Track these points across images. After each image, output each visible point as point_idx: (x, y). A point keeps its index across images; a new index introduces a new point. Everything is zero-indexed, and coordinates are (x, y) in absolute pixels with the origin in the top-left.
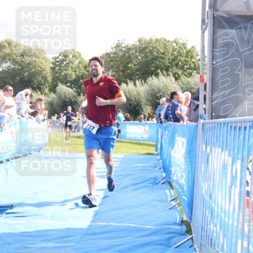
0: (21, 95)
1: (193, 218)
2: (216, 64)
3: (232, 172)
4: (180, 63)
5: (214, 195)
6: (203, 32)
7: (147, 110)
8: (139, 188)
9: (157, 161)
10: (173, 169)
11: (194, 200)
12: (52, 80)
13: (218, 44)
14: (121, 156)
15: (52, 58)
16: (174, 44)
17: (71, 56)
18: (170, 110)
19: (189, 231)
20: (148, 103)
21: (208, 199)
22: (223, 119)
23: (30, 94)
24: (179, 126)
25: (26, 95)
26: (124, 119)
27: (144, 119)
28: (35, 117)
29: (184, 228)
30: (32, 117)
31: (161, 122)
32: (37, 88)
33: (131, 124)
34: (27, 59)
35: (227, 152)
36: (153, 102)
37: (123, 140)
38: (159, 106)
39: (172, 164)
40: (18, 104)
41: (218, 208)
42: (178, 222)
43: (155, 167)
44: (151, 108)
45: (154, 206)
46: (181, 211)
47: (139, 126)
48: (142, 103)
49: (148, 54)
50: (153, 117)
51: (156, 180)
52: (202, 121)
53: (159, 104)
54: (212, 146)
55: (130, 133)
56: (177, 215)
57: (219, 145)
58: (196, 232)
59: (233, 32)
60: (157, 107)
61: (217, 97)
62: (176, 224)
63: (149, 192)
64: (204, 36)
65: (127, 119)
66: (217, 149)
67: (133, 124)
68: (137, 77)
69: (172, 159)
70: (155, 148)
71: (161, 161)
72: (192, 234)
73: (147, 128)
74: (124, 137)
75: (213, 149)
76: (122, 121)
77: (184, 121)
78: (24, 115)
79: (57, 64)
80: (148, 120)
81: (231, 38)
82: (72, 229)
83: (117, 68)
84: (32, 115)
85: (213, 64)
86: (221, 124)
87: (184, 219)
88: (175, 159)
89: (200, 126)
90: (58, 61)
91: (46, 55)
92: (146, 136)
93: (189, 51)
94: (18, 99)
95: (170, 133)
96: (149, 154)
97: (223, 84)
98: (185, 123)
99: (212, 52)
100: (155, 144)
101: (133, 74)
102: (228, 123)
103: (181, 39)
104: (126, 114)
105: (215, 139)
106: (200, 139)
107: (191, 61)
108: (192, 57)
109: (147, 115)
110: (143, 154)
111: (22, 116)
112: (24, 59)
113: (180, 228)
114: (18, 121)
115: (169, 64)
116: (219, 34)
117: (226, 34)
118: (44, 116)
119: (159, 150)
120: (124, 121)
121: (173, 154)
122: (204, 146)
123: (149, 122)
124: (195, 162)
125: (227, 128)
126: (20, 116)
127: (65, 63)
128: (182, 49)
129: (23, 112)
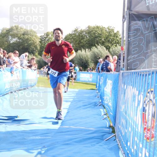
0: (23, 56)
1: (116, 125)
2: (130, 40)
3: (138, 99)
4: (110, 40)
5: (128, 112)
6: (123, 23)
7: (92, 65)
8: (87, 108)
9: (96, 93)
10: (105, 98)
11: (117, 115)
12: (40, 48)
13: (132, 29)
14: (77, 90)
15: (40, 37)
16: (107, 30)
17: (50, 35)
18: (104, 65)
19: (114, 132)
20: (92, 61)
21: (125, 114)
22: (134, 70)
23: (28, 55)
24: (109, 74)
25: (26, 56)
26: (79, 70)
27: (90, 70)
28: (30, 68)
29: (111, 130)
30: (29, 68)
31: (99, 72)
32: (32, 52)
33: (82, 73)
34: (26, 37)
35: (136, 88)
36: (95, 61)
37: (78, 82)
38: (98, 63)
39: (105, 95)
40: (21, 61)
41: (130, 119)
42: (107, 126)
43: (96, 97)
44: (94, 64)
45: (94, 118)
46: (110, 121)
47: (87, 74)
48: (89, 61)
49: (92, 35)
50: (94, 70)
51: (96, 103)
52: (122, 71)
53: (98, 62)
54: (127, 85)
55: (82, 78)
56: (107, 123)
57: (131, 84)
58: (117, 132)
59: (140, 23)
60: (97, 64)
61: (131, 58)
62: (106, 127)
63: (92, 110)
64: (124, 24)
65: (80, 70)
66: (130, 87)
67: (84, 73)
68: (86, 47)
69: (105, 92)
70: (95, 86)
71: (99, 93)
72: (115, 133)
73: (91, 75)
74: (79, 80)
75: (128, 86)
76: (78, 71)
77: (112, 72)
78: (24, 67)
79: (43, 39)
80: (92, 71)
81: (139, 26)
82: (50, 129)
83: (75, 42)
84: (29, 67)
85: (128, 40)
86: (132, 73)
87: (111, 125)
88: (106, 92)
89: (121, 74)
90: (43, 38)
91: (37, 34)
92: (91, 80)
93: (116, 34)
94: (22, 58)
95: (104, 78)
96: (92, 89)
97: (133, 51)
98: (112, 73)
99: (128, 34)
100: (96, 84)
101: (84, 45)
102: (136, 73)
103: (111, 27)
104: (80, 67)
105: (129, 82)
106: (120, 81)
107: (116, 39)
108: (117, 37)
109: (92, 68)
110: (89, 90)
111: (24, 68)
112: (24, 37)
113: (109, 130)
114: (21, 70)
115: (104, 41)
116: (132, 24)
117: (136, 24)
118: (35, 67)
119: (98, 87)
120: (79, 71)
121: (105, 89)
122: (123, 85)
123: (92, 72)
124: (118, 94)
125: (136, 75)
126: (22, 68)
127: (47, 39)
128: (111, 32)
129: (24, 65)
